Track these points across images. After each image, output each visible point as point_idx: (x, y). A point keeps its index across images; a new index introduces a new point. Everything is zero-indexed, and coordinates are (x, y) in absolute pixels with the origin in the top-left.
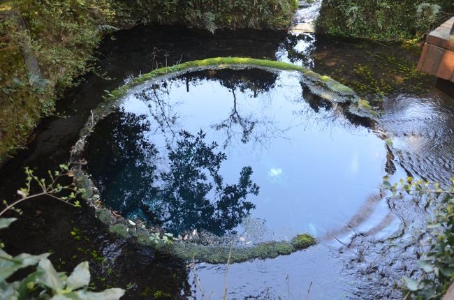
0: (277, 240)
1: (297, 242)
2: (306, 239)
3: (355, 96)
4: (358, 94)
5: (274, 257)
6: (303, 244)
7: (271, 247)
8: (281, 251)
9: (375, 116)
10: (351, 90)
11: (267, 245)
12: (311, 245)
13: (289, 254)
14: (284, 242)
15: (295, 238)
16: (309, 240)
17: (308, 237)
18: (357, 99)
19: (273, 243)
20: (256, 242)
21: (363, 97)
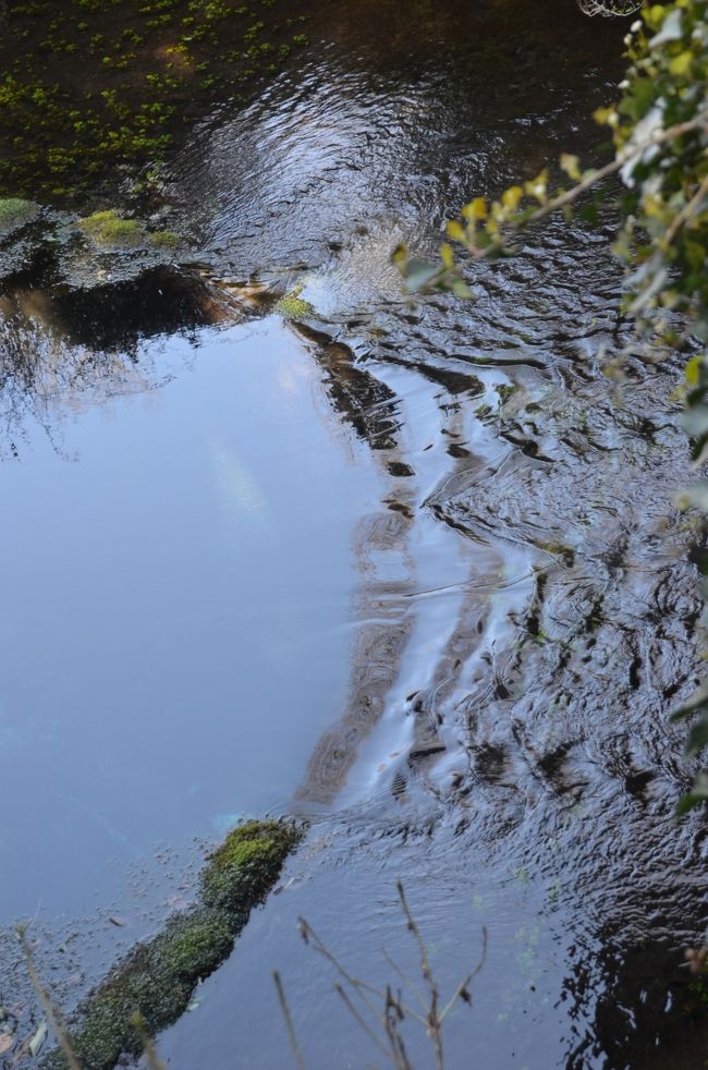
0: (147, 935)
1: (226, 881)
2: (251, 846)
3: (52, 217)
4: (59, 204)
5: (181, 1009)
6: (254, 872)
7: (140, 981)
8: (190, 966)
9: (176, 247)
10: (19, 203)
11: (117, 986)
12: (284, 853)
13: (226, 949)
14: (175, 922)
15: (207, 877)
16: (264, 843)
17: (251, 833)
18: (66, 225)
19: (140, 959)
20: (69, 1010)
21: (83, 205)
